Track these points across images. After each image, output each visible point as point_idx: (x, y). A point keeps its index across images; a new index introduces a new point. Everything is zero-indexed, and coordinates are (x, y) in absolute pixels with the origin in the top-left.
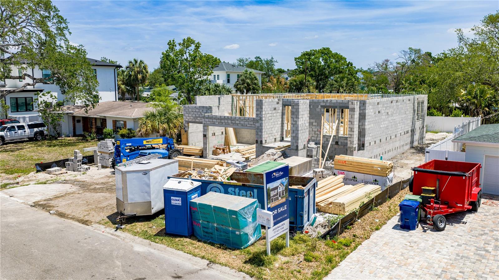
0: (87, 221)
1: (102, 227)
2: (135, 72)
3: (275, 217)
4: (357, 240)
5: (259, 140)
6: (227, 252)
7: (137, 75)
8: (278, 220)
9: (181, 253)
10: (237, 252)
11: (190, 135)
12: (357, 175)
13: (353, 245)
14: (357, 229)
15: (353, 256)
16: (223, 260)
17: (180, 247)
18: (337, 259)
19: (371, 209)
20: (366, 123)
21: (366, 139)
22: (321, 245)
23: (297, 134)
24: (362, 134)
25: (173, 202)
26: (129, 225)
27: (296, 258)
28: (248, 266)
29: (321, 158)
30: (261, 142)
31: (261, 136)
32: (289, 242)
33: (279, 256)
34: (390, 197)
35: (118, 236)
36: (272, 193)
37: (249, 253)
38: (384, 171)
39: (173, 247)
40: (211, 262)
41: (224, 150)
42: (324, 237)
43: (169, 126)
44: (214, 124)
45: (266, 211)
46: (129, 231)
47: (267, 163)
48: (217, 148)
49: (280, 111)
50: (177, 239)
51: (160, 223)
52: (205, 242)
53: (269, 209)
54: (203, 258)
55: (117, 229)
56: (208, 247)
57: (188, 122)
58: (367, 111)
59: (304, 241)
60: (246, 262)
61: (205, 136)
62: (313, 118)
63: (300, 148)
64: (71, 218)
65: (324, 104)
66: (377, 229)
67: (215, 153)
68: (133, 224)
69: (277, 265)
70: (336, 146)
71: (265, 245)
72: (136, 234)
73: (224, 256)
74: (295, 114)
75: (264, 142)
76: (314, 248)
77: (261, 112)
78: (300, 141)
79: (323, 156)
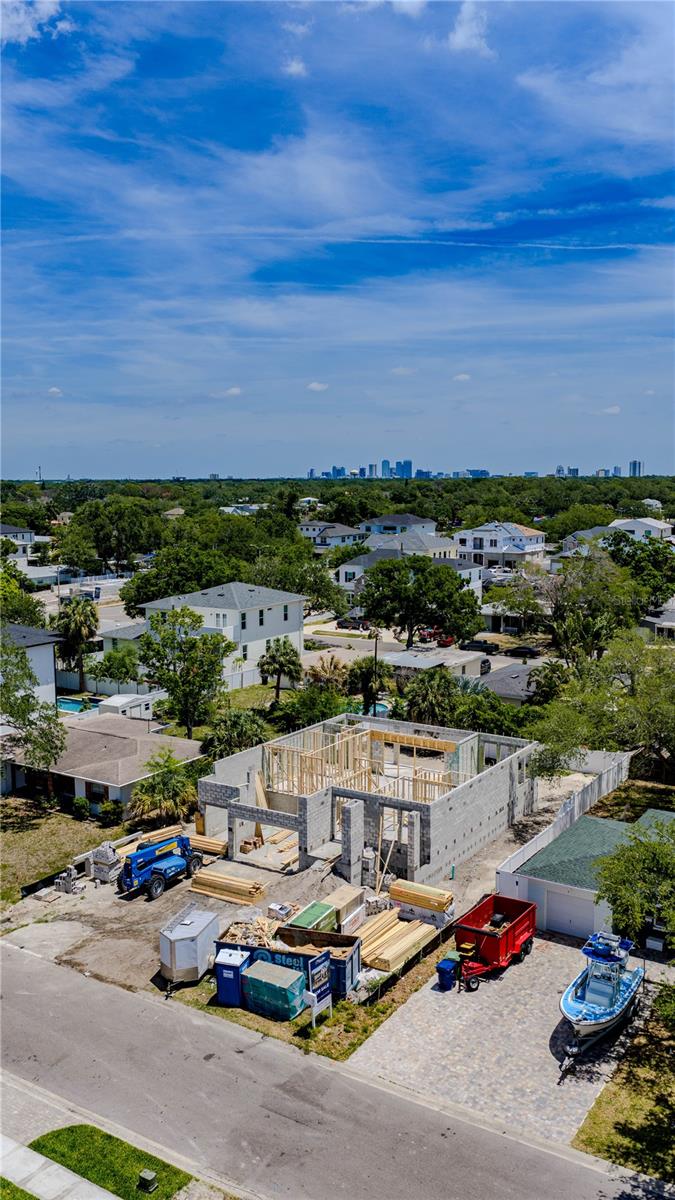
0: (131, 986)
1: (150, 995)
2: (76, 624)
3: (318, 996)
4: (395, 1005)
5: (303, 847)
6: (278, 1024)
8: (320, 998)
9: (236, 1025)
10: (286, 1023)
11: (207, 818)
12: (415, 908)
13: (389, 1011)
14: (396, 993)
15: (387, 1024)
16: (275, 1033)
17: (235, 1019)
18: (372, 1029)
19: (418, 962)
20: (431, 832)
21: (432, 849)
22: (361, 1013)
23: (349, 846)
24: (425, 844)
25: (225, 975)
26: (178, 993)
27: (337, 1028)
28: (297, 1039)
29: (379, 872)
30: (306, 850)
31: (305, 842)
32: (331, 1011)
33: (323, 1027)
34: (444, 942)
35: (170, 1006)
36: (316, 977)
37: (297, 1025)
38: (441, 907)
39: (227, 1018)
40: (265, 1035)
41: (255, 844)
42: (364, 1004)
43: (176, 804)
44: (243, 816)
45: (310, 993)
46: (181, 1000)
47: (312, 907)
48: (246, 843)
49: (330, 804)
50: (230, 1010)
51: (211, 987)
52: (257, 1013)
53: (314, 991)
54: (257, 1030)
55: (167, 997)
56: (260, 1019)
57: (205, 803)
58: (431, 818)
59: (347, 1009)
60: (295, 1035)
61: (230, 830)
62: (370, 817)
63: (352, 863)
64: (112, 982)
65: (382, 801)
66: (416, 990)
67: (243, 850)
68: (181, 991)
69: (321, 1037)
70: (398, 855)
71: (310, 1015)
72: (188, 1003)
73: (275, 1028)
74: (346, 822)
75: (309, 849)
76: (353, 1017)
78: (352, 855)
79: (382, 869)
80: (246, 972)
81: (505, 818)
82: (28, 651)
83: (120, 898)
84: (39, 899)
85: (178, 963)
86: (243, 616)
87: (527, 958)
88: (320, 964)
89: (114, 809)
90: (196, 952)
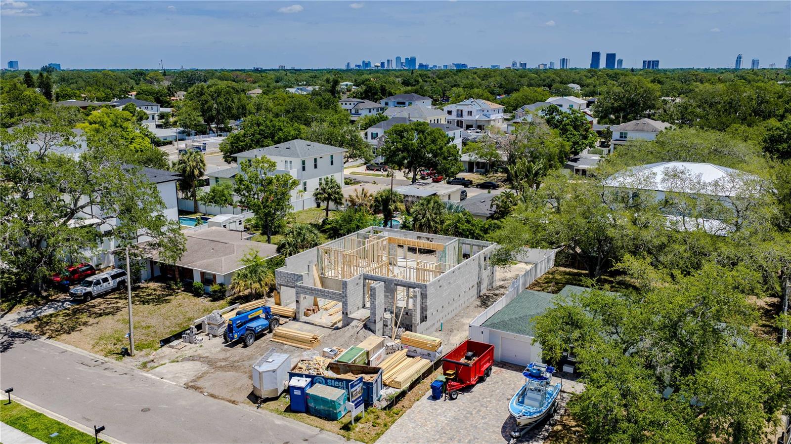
0: (234, 401)
1: (247, 406)
2: (190, 167)
3: (355, 405)
4: (404, 409)
5: (345, 312)
6: (330, 422)
7: (193, 171)
8: (357, 406)
9: (303, 424)
10: (335, 422)
12: (417, 349)
13: (401, 413)
14: (405, 402)
15: (399, 421)
16: (328, 428)
17: (302, 420)
18: (390, 424)
19: (419, 383)
20: (428, 301)
21: (428, 312)
22: (383, 414)
23: (375, 311)
24: (424, 309)
25: (295, 393)
26: (265, 404)
27: (368, 424)
28: (342, 431)
29: (394, 327)
30: (347, 313)
31: (346, 309)
32: (364, 414)
33: (358, 424)
34: (435, 370)
35: (260, 413)
36: (354, 393)
37: (342, 423)
38: (434, 348)
39: (297, 420)
40: (322, 429)
41: (314, 310)
42: (385, 409)
43: (261, 285)
44: (305, 293)
45: (351, 403)
46: (267, 409)
47: (351, 349)
48: (308, 310)
49: (362, 284)
50: (299, 414)
51: (286, 401)
52: (316, 416)
53: (353, 402)
54: (317, 427)
55: (258, 407)
56: (319, 420)
57: (281, 285)
58: (428, 292)
59: (374, 412)
60: (341, 429)
61: (297, 302)
62: (388, 292)
63: (377, 322)
64: (222, 399)
65: (396, 283)
66: (417, 400)
67: (306, 315)
68: (267, 403)
69: (357, 430)
70: (406, 316)
71: (351, 416)
72: (272, 411)
73: (328, 425)
74: (373, 296)
75: (349, 313)
76: (378, 417)
77: (346, 290)
78: (377, 316)
79: (396, 325)
80: (309, 391)
81: (475, 292)
82: (158, 185)
83: (226, 346)
84: (172, 347)
85: (265, 386)
86: (304, 162)
87: (488, 379)
88: (356, 385)
89: (220, 289)
90: (276, 379)
